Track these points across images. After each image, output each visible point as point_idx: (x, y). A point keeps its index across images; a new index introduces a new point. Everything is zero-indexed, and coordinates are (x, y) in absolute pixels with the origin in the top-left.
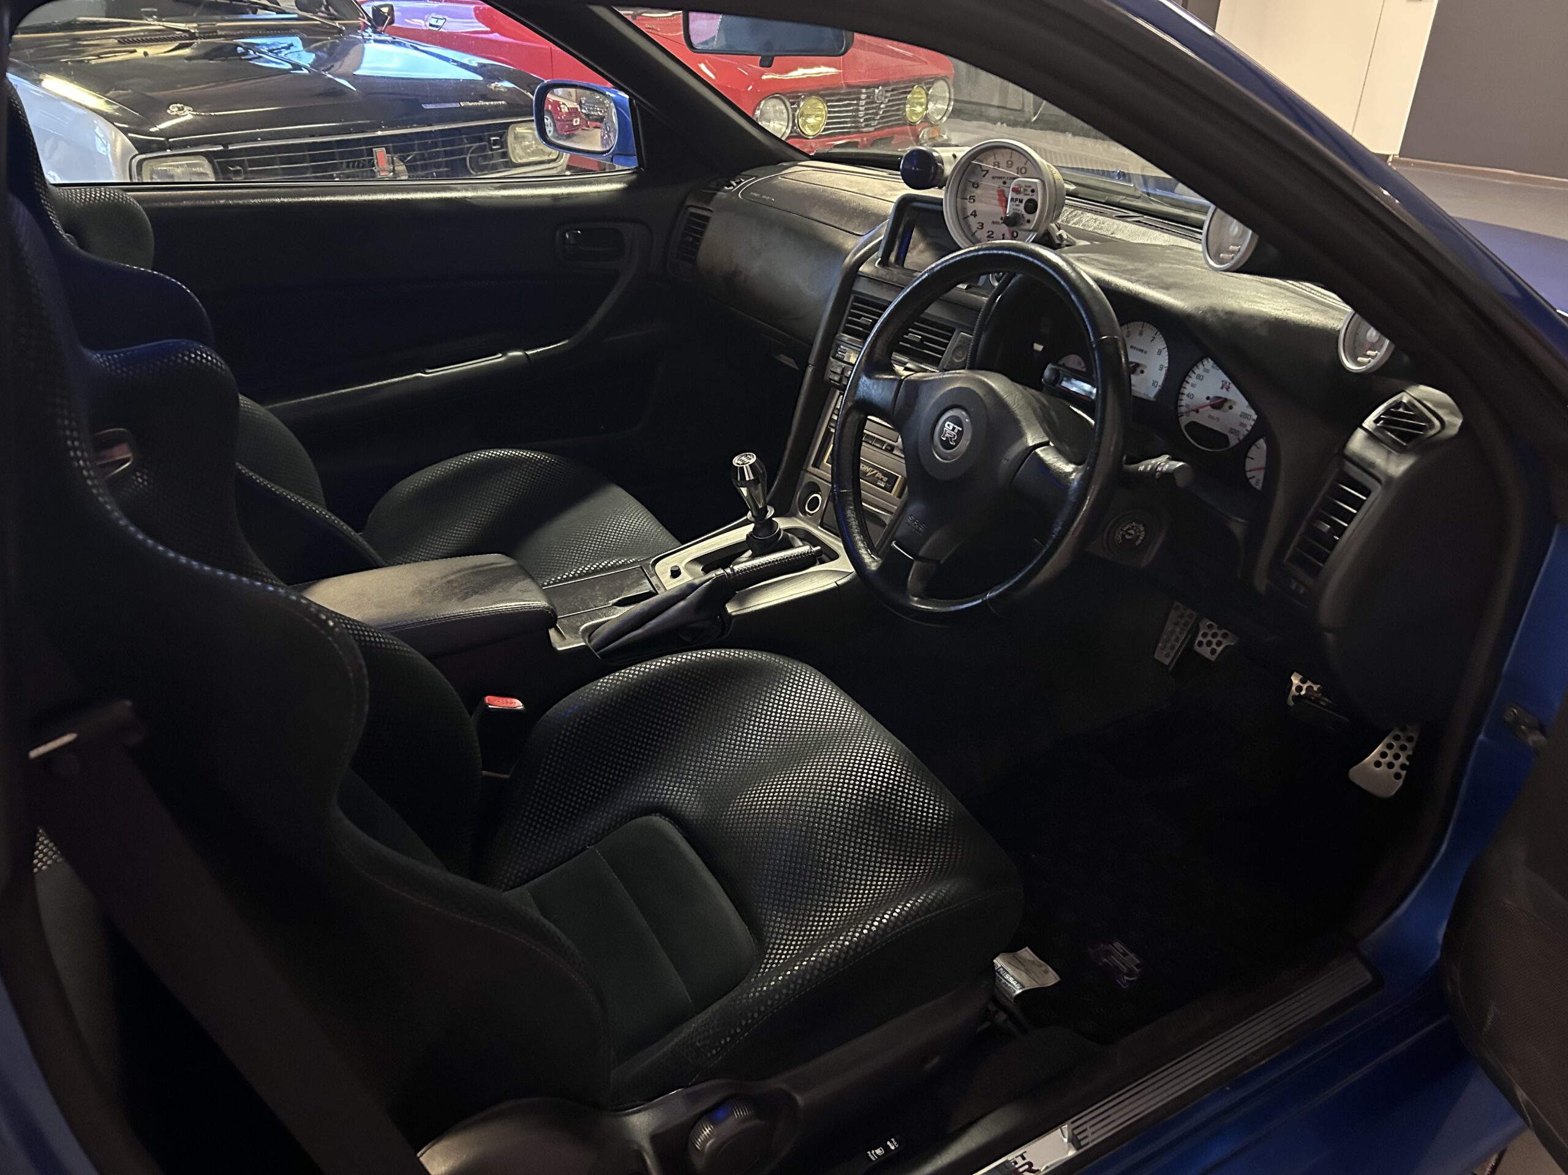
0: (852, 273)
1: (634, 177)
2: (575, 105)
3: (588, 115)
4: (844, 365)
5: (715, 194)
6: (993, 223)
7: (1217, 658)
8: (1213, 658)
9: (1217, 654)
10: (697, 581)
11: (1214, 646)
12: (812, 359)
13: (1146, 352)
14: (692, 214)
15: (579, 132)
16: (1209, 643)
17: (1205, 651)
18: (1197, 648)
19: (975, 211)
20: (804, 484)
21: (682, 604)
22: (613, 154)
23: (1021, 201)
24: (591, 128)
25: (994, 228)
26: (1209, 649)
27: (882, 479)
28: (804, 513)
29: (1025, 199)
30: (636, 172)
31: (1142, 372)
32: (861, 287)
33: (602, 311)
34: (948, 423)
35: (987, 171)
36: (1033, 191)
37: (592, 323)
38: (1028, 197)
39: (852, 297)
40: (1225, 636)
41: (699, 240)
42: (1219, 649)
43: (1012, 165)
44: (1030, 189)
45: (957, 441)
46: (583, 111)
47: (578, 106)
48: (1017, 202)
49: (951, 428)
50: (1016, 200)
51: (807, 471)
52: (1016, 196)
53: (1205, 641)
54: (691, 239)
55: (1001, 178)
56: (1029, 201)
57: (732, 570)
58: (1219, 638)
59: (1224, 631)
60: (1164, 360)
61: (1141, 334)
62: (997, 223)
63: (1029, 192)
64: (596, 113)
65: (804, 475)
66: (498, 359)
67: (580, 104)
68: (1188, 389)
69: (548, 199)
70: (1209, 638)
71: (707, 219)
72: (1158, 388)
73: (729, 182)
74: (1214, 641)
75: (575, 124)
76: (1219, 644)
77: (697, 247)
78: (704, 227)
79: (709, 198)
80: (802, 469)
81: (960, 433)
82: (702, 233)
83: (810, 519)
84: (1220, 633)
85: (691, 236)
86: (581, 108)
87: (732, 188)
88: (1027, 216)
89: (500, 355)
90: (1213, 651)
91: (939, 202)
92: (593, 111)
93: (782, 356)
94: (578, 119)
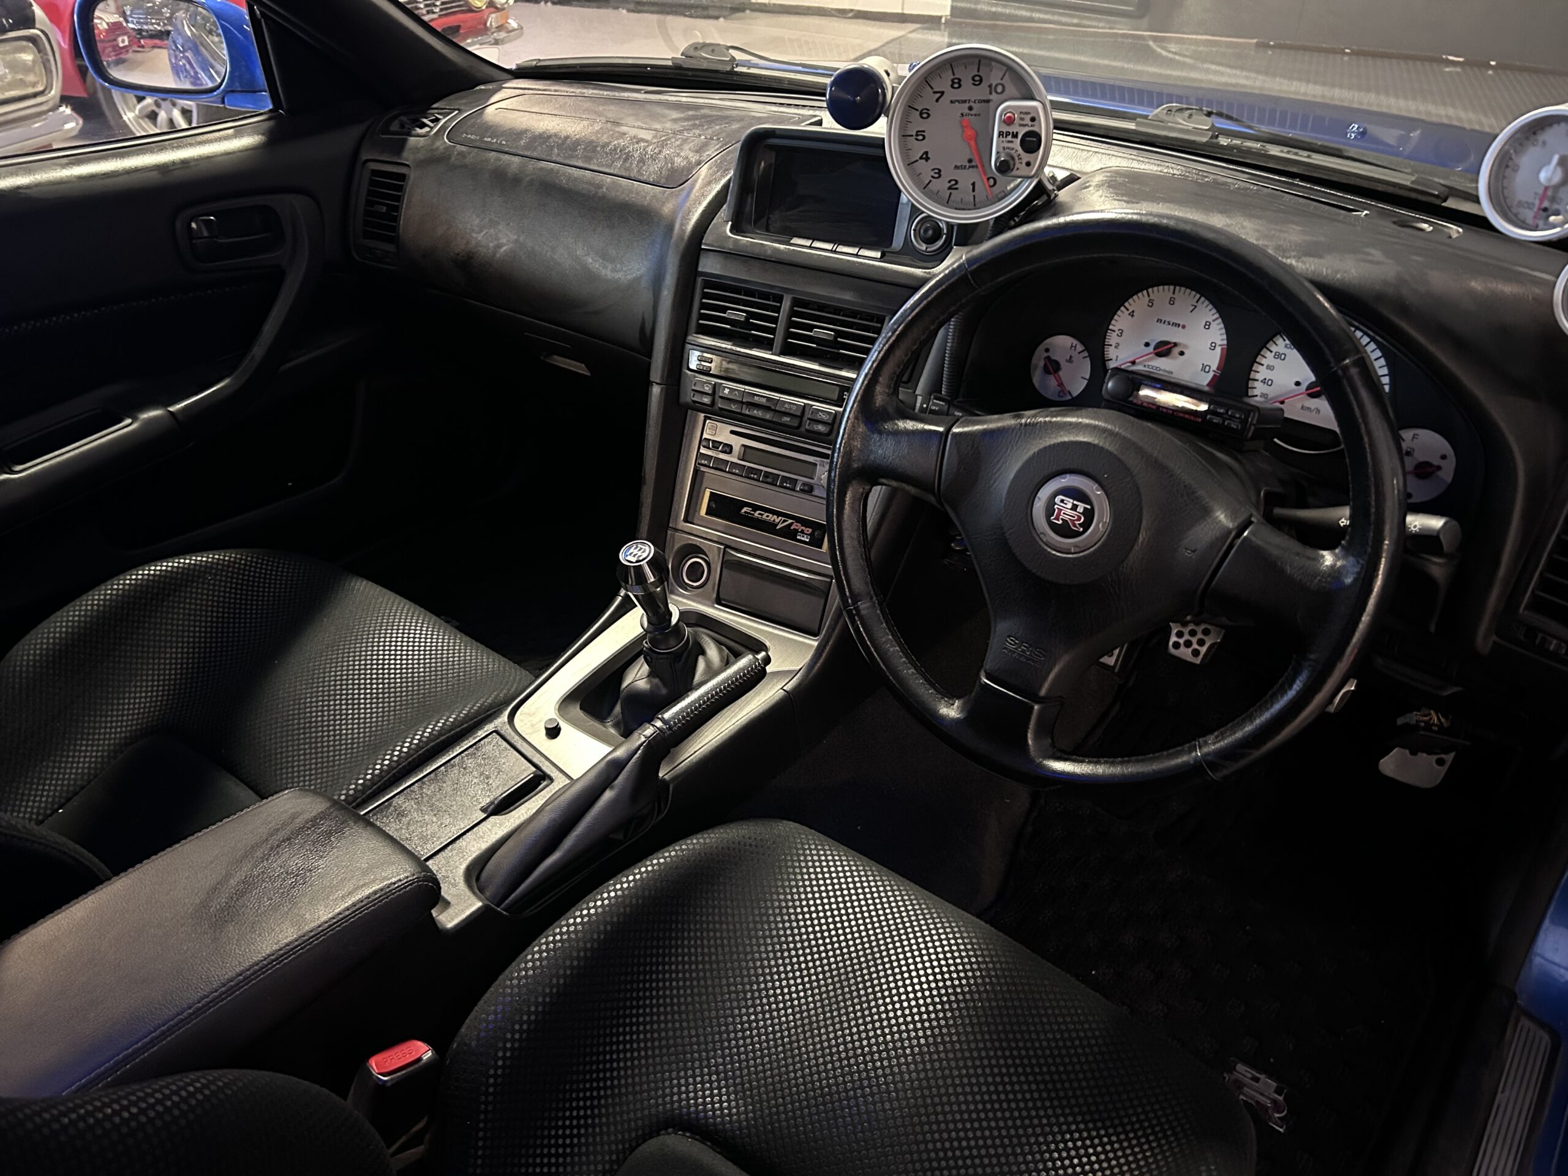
0: (694, 248)
1: (271, 123)
2: (116, 18)
3: (140, 31)
4: (714, 380)
5: (405, 141)
6: (956, 167)
7: (1203, 659)
8: (1198, 661)
9: (1201, 656)
10: (620, 753)
11: (1195, 646)
12: (656, 374)
13: (1184, 327)
14: (375, 173)
15: (130, 55)
16: (1188, 644)
17: (1185, 653)
18: (1172, 651)
19: (926, 153)
20: (676, 548)
21: (608, 795)
22: (227, 92)
23: (1015, 136)
24: (146, 49)
25: (958, 175)
26: (1190, 650)
27: (802, 532)
28: (685, 586)
29: (1022, 131)
30: (273, 114)
31: (1182, 353)
32: (709, 265)
33: (270, 329)
34: (1058, 499)
35: (942, 93)
36: (1033, 119)
37: (258, 351)
38: (1027, 129)
39: (700, 280)
40: (1206, 632)
41: (397, 209)
42: (1203, 650)
43: (981, 81)
44: (1028, 117)
45: (1086, 526)
46: (131, 25)
47: (122, 19)
48: (1009, 138)
49: (1069, 506)
50: (1008, 134)
51: (677, 530)
52: (1005, 129)
53: (1181, 641)
54: (384, 209)
55: (965, 101)
56: (1028, 134)
57: (663, 720)
58: (1200, 636)
59: (1203, 627)
60: (1217, 335)
61: (1172, 302)
62: (963, 167)
63: (1027, 121)
64: (151, 27)
65: (673, 536)
66: (127, 427)
67: (123, 14)
68: (1261, 373)
69: (154, 174)
70: (1187, 637)
71: (402, 177)
72: (1211, 374)
73: (418, 120)
74: (1194, 640)
75: (121, 45)
76: (1201, 643)
77: (396, 219)
78: (400, 188)
79: (399, 146)
80: (667, 527)
81: (1089, 515)
82: (398, 199)
83: (697, 595)
84: (1199, 629)
85: (384, 204)
86: (127, 22)
87: (427, 129)
88: (1026, 157)
89: (129, 421)
90: (1196, 653)
91: (878, 143)
92: (146, 24)
93: (556, 357)
94: (126, 38)
